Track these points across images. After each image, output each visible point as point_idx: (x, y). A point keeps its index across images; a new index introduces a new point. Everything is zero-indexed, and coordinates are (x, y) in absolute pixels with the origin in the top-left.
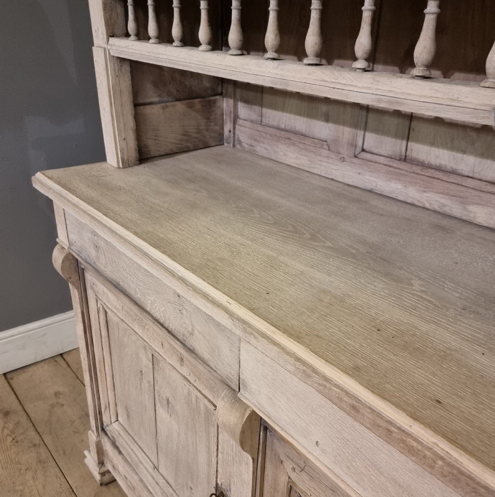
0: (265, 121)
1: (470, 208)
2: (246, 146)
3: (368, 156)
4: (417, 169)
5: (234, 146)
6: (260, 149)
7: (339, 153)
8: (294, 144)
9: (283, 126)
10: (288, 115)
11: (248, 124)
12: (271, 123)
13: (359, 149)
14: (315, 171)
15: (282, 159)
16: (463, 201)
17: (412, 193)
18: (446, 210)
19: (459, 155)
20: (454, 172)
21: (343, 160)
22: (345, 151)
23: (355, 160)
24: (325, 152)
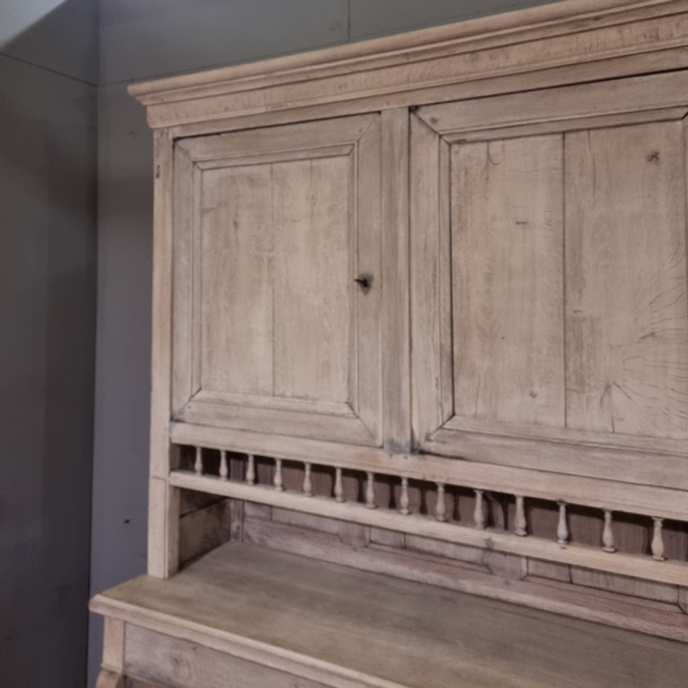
0: (274, 518)
2: (256, 541)
3: (376, 546)
4: (417, 555)
5: (242, 541)
6: (273, 542)
7: (351, 544)
11: (256, 521)
12: (282, 519)
13: (367, 541)
14: (331, 560)
15: (298, 551)
16: (455, 577)
17: (416, 573)
18: (444, 584)
21: (355, 549)
22: (356, 543)
23: (366, 550)
24: (338, 544)
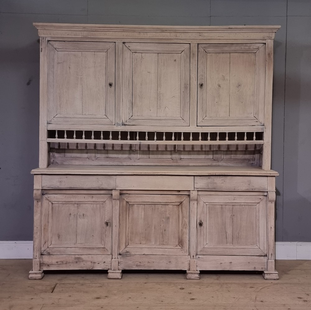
0: (66, 156)
1: (123, 163)
2: (59, 163)
3: (99, 159)
6: (65, 163)
7: (92, 159)
8: (77, 160)
9: (73, 157)
10: (74, 154)
11: (59, 158)
12: (68, 156)
19: (118, 155)
20: (118, 158)
22: (94, 159)
23: (96, 160)
